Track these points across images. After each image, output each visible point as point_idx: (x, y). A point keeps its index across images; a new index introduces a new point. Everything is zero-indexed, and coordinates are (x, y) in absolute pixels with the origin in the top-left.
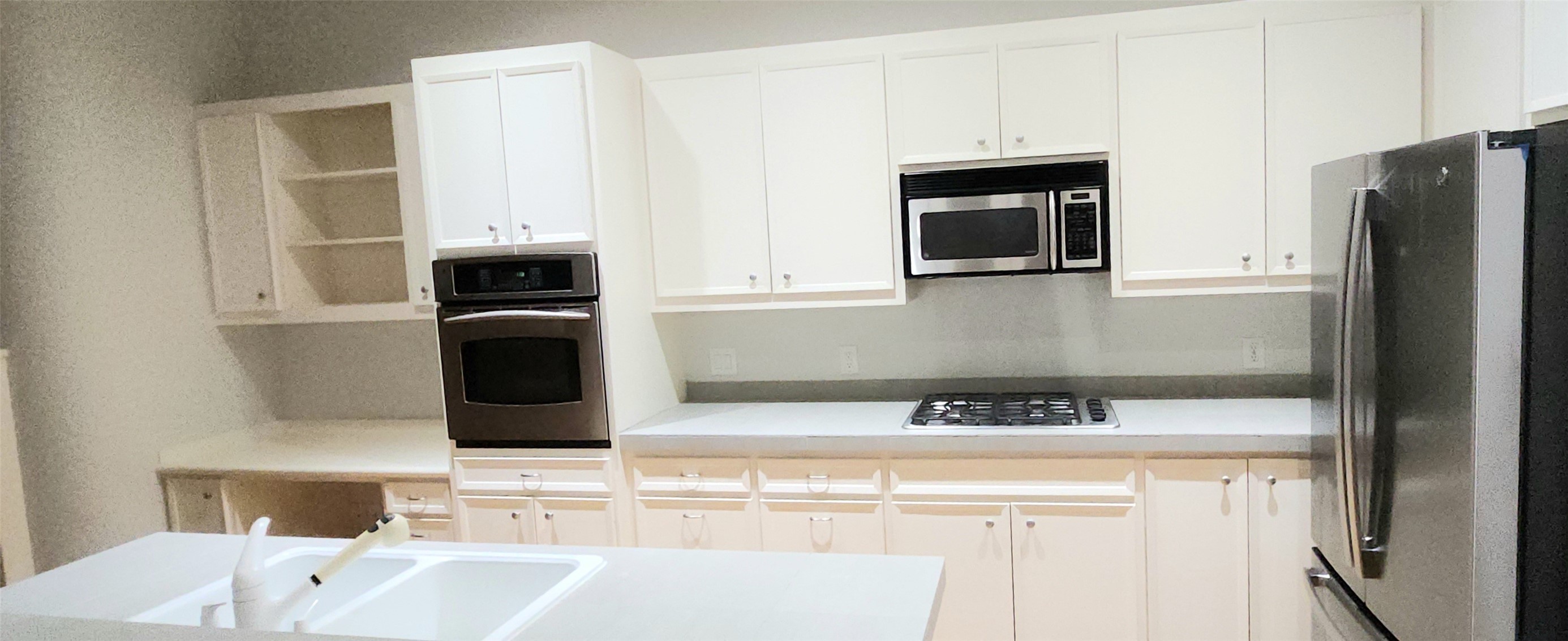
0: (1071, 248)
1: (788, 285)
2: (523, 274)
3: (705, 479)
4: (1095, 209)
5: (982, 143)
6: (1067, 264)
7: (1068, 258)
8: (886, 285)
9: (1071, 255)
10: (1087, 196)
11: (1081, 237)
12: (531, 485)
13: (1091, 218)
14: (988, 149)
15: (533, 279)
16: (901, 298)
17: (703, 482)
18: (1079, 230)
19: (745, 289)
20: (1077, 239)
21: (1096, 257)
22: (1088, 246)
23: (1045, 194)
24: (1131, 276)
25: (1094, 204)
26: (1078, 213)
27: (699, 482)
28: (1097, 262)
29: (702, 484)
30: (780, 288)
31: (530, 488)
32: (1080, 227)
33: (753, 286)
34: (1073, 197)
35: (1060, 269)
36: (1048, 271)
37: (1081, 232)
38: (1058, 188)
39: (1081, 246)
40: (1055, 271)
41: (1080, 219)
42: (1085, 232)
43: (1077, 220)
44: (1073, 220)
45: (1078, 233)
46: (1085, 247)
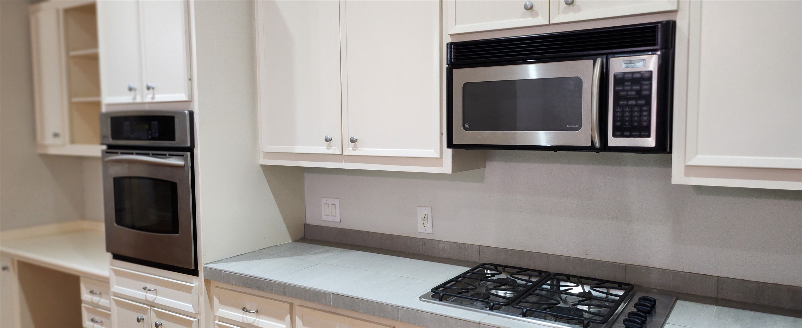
0: (618, 124)
1: (354, 148)
3: (261, 316)
4: (650, 79)
5: (529, 8)
6: (613, 141)
7: (614, 135)
8: (434, 153)
9: (619, 132)
10: (642, 63)
11: (632, 111)
12: (150, 296)
13: (646, 90)
14: (537, 15)
15: (154, 131)
16: (447, 167)
17: (259, 318)
18: (631, 102)
19: (322, 149)
20: (627, 114)
21: (649, 136)
22: (640, 121)
23: (592, 61)
24: (699, 159)
25: (651, 72)
26: (629, 83)
27: (257, 318)
28: (651, 142)
29: (258, 319)
30: (349, 150)
31: (149, 299)
32: (632, 99)
33: (329, 147)
34: (625, 64)
35: (605, 147)
36: (592, 148)
37: (632, 106)
38: (606, 54)
39: (631, 121)
40: (598, 150)
41: (632, 90)
42: (636, 105)
43: (627, 91)
44: (623, 90)
45: (627, 105)
46: (636, 124)
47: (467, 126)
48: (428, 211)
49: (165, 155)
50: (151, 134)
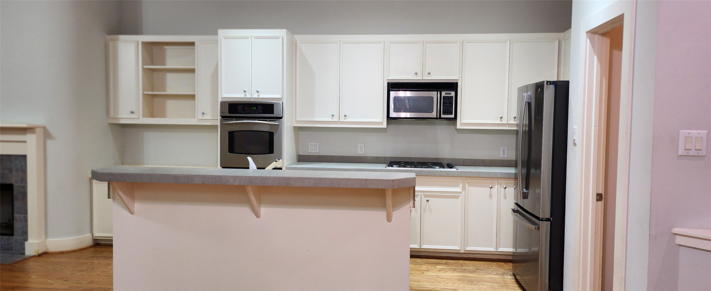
0: (444, 111)
1: (345, 119)
2: (255, 108)
4: (453, 98)
5: (416, 74)
6: (443, 116)
7: (443, 114)
8: (380, 120)
9: (444, 113)
10: (450, 94)
11: (448, 107)
13: (451, 101)
14: (418, 76)
15: (259, 110)
16: (384, 125)
18: (447, 105)
19: (329, 119)
20: (447, 108)
21: (452, 114)
22: (450, 110)
23: (436, 92)
24: (464, 121)
25: (453, 96)
26: (447, 99)
28: (453, 116)
30: (342, 120)
32: (448, 103)
33: (332, 118)
34: (446, 94)
35: (440, 118)
36: (436, 118)
37: (448, 105)
38: (441, 90)
39: (448, 110)
40: (438, 119)
41: (448, 101)
42: (449, 106)
43: (447, 101)
44: (445, 101)
45: (447, 106)
46: (449, 111)
47: (395, 111)
48: (363, 145)
49: (267, 120)
50: (257, 112)
